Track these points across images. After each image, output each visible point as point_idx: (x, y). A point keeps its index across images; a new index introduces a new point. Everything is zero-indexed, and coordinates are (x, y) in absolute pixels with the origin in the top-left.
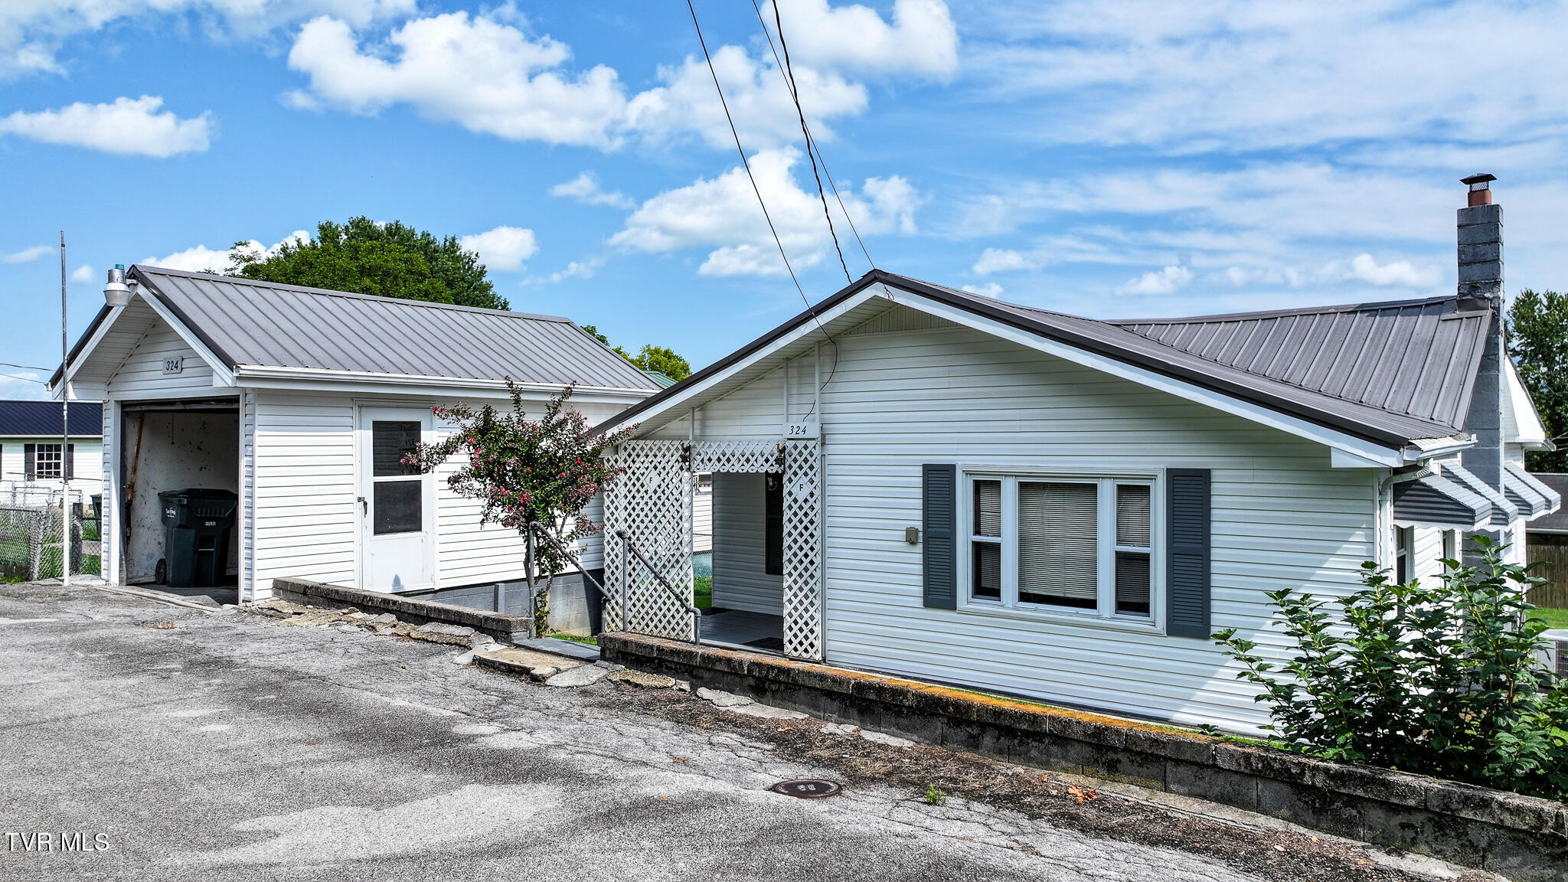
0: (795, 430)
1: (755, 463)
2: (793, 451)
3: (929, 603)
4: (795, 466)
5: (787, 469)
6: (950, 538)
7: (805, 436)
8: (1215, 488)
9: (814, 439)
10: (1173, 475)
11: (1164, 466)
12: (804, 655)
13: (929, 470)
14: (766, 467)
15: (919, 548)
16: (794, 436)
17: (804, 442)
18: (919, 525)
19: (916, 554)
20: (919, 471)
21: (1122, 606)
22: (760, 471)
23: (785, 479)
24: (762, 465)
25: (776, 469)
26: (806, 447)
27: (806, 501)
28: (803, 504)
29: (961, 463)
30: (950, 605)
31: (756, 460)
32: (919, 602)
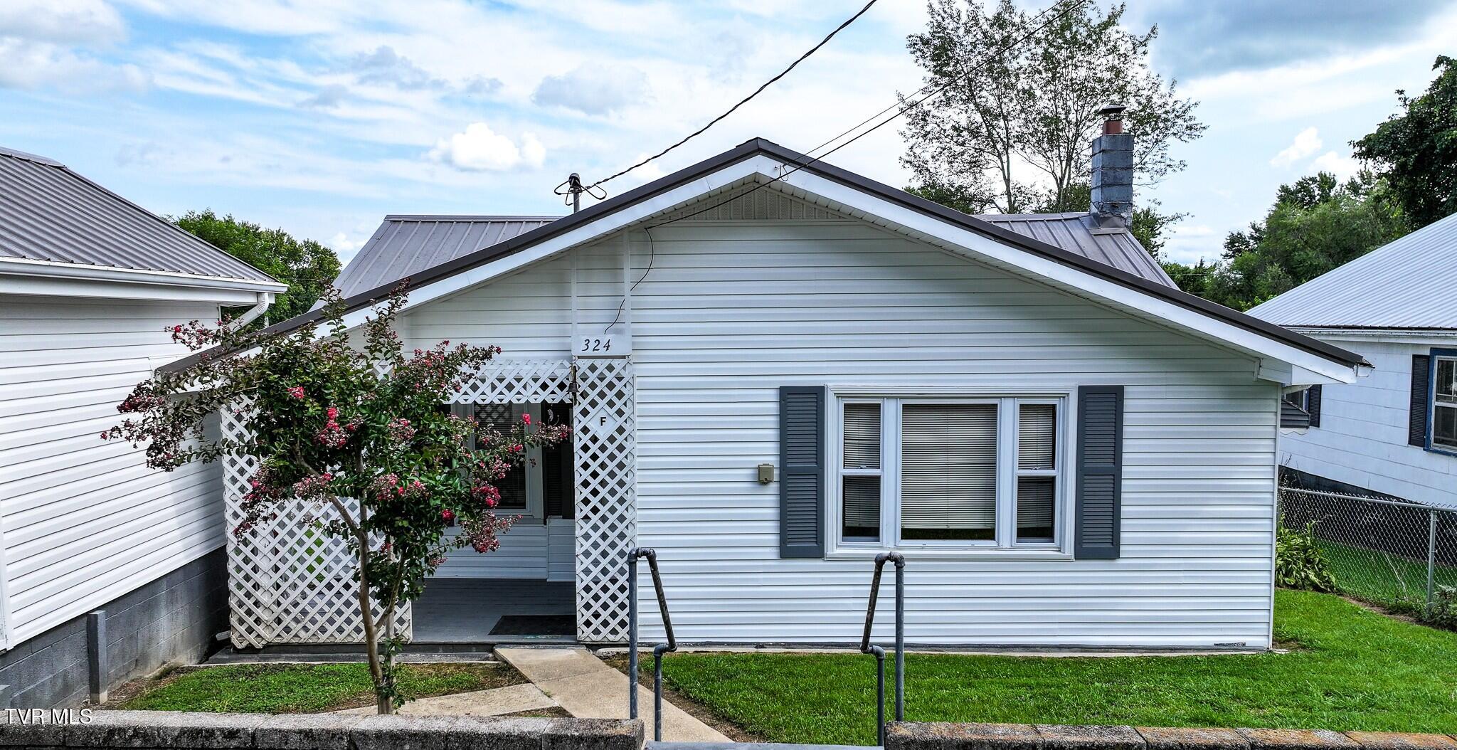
0: (592, 345)
1: (522, 391)
2: (589, 373)
3: (786, 552)
4: (593, 395)
5: (579, 398)
6: (818, 476)
7: (608, 353)
8: (1128, 404)
9: (624, 357)
10: (1085, 392)
11: (1076, 384)
12: (611, 637)
13: (786, 394)
14: (544, 396)
15: (773, 487)
16: (590, 352)
17: (607, 362)
18: (773, 461)
19: (769, 498)
20: (773, 395)
21: (1024, 533)
22: (532, 401)
23: (576, 410)
24: (536, 393)
25: (562, 396)
26: (610, 368)
27: (612, 439)
28: (607, 444)
29: (833, 384)
30: (817, 552)
31: (525, 387)
32: (773, 553)
